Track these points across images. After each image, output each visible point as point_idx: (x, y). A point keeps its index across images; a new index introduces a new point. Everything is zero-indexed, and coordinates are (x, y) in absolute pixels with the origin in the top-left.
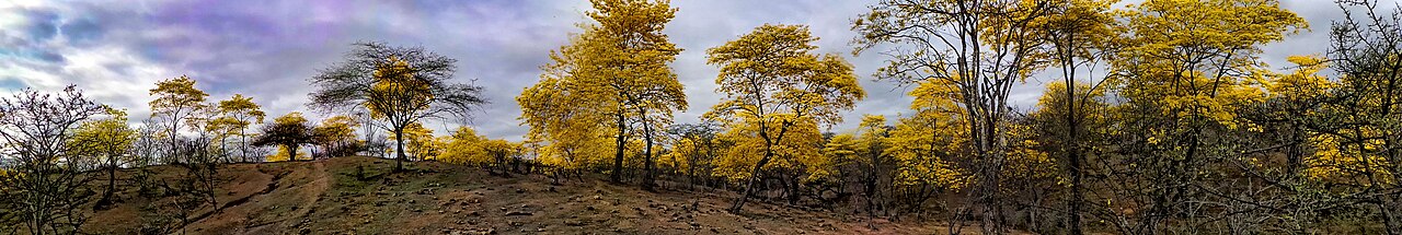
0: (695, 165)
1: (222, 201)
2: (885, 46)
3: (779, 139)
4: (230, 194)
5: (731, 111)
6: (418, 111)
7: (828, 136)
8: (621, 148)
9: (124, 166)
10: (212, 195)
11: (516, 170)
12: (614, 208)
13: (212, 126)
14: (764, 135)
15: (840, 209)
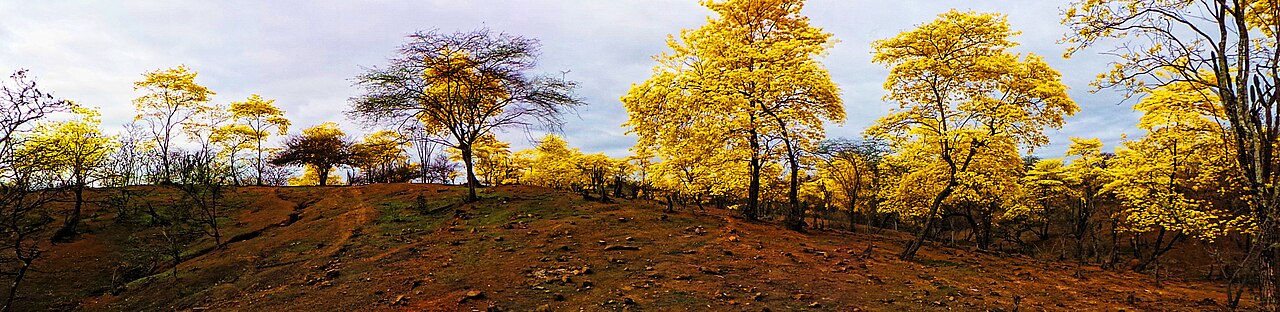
0: (855, 197)
1: (227, 233)
2: (1104, 43)
3: (966, 164)
4: (238, 225)
5: (904, 126)
6: (488, 119)
7: (1030, 162)
8: (756, 175)
9: (96, 185)
10: (214, 226)
11: (618, 194)
12: (758, 254)
13: (219, 136)
14: (947, 158)
15: (1043, 255)
